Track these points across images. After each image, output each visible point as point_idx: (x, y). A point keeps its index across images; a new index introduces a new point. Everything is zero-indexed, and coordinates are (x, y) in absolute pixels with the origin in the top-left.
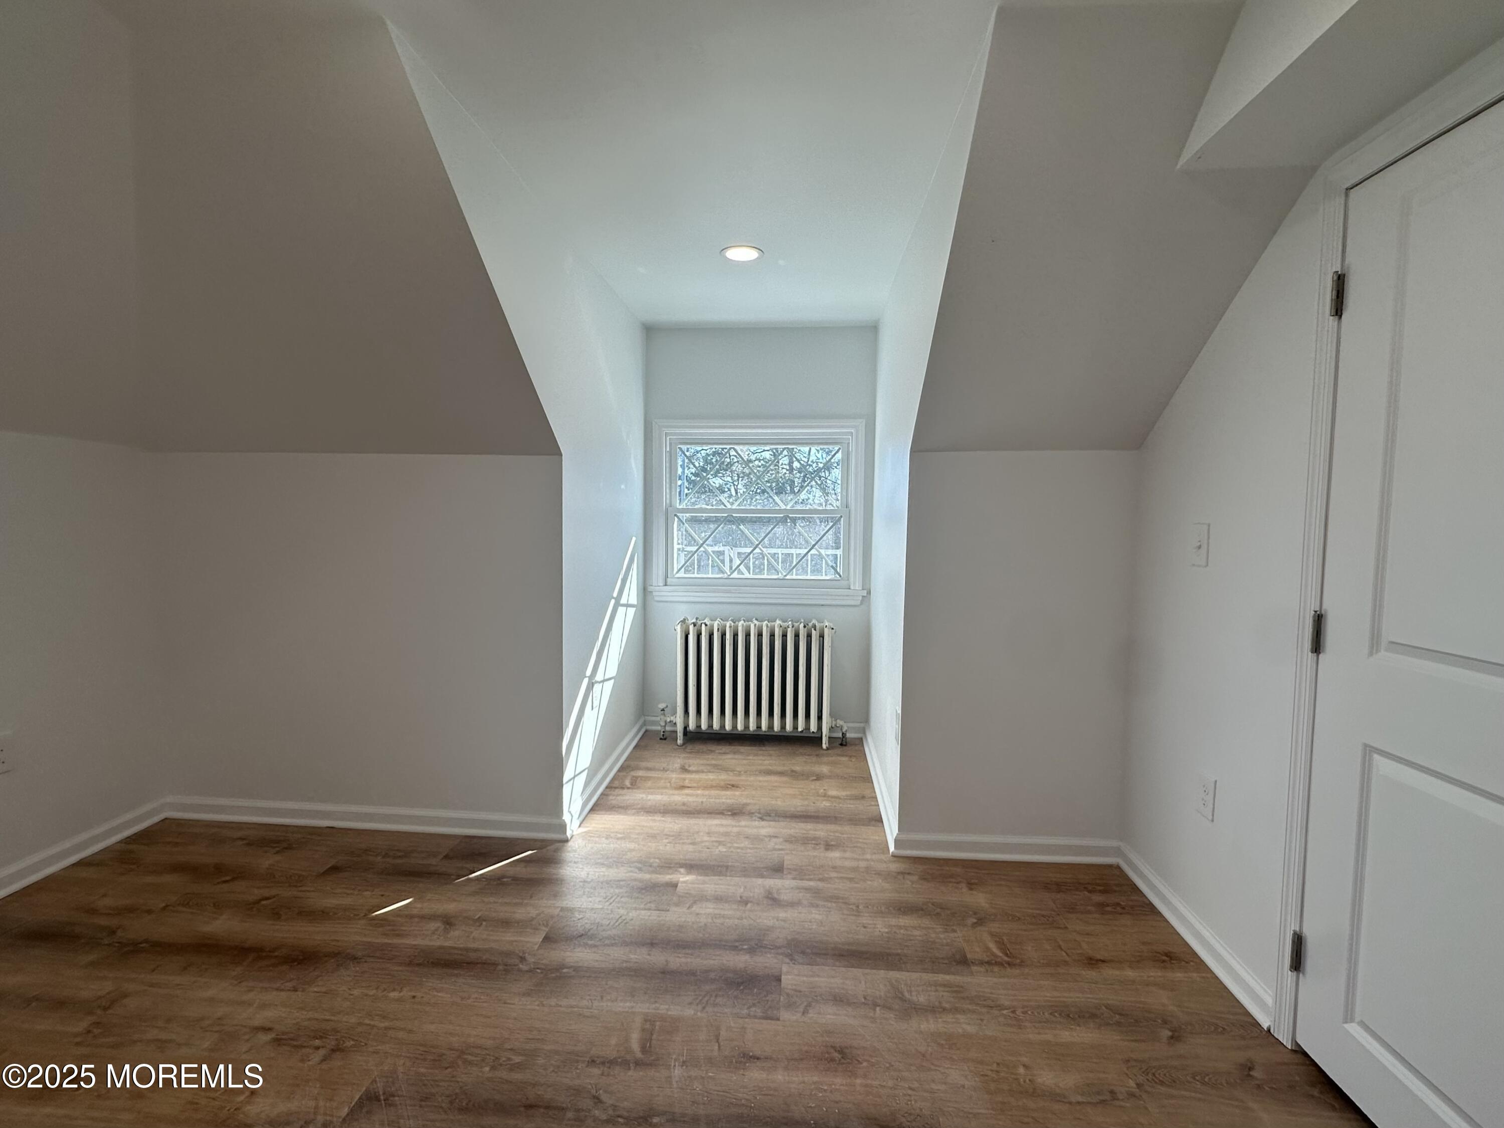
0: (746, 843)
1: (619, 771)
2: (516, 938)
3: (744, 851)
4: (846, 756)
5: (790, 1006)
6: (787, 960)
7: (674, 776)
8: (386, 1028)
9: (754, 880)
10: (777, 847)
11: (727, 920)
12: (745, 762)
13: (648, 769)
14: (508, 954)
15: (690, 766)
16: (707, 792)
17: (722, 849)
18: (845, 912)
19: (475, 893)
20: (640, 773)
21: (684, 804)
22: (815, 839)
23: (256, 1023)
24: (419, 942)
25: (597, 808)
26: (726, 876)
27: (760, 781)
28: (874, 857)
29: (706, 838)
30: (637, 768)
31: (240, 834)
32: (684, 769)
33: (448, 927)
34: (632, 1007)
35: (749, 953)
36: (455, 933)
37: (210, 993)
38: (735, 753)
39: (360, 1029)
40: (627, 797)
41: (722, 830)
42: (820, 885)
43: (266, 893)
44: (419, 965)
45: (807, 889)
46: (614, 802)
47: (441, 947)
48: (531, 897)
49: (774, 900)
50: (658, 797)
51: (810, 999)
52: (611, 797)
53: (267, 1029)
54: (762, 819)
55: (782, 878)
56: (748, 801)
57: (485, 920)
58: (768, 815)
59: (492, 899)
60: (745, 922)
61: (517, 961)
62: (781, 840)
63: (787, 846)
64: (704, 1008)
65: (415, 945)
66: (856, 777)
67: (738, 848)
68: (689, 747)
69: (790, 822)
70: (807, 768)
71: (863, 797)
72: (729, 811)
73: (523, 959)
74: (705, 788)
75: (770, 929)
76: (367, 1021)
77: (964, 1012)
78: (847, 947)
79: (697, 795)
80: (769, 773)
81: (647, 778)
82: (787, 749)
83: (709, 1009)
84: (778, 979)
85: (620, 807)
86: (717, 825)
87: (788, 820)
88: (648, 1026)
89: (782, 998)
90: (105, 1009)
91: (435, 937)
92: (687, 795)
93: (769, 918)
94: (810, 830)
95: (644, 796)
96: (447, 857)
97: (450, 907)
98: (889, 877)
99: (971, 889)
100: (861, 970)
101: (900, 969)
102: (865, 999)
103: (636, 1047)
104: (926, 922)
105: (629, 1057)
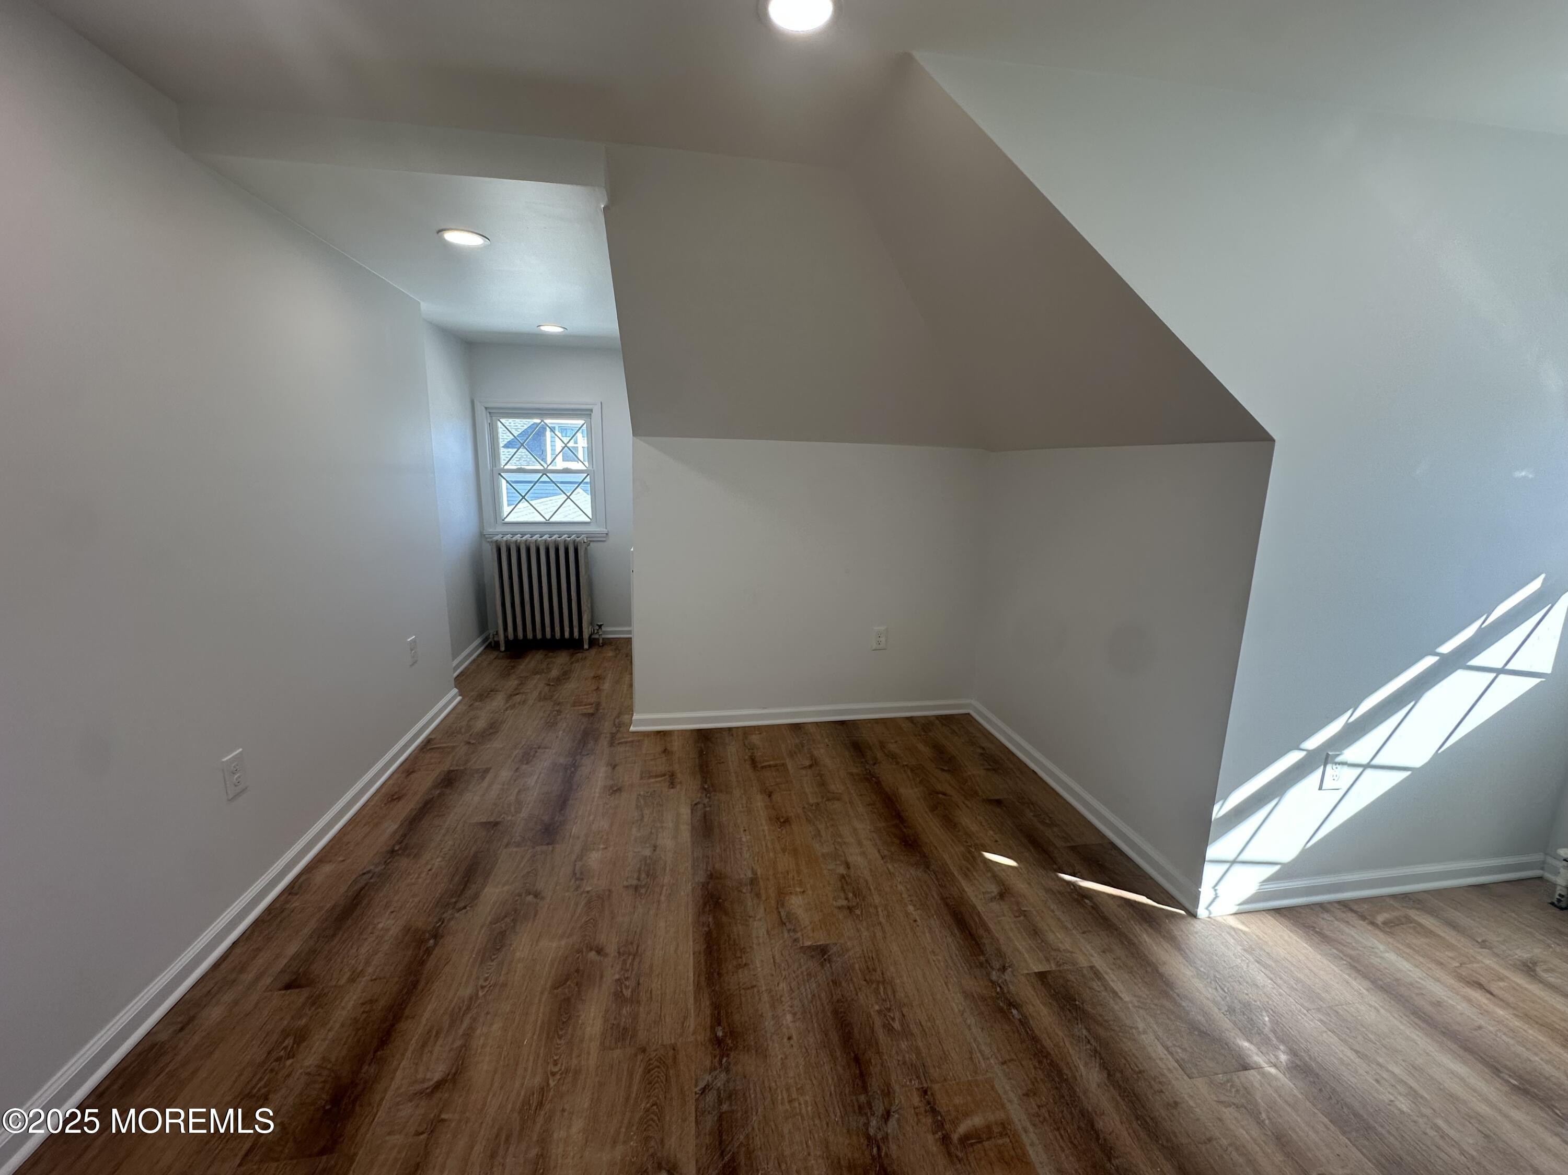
0: (1469, 1140)
1: (1394, 896)
2: (1023, 951)
3: (1441, 1142)
7: (1487, 961)
8: (880, 923)
13: (1453, 925)
14: (1000, 954)
19: (1048, 891)
20: (1427, 921)
21: (1438, 1004)
23: (850, 859)
24: (969, 890)
30: (1432, 911)
32: (1526, 966)
33: (998, 897)
36: (995, 906)
37: (859, 825)
39: (872, 910)
43: (949, 791)
44: (947, 905)
47: (974, 907)
48: (1082, 932)
50: (1406, 966)
52: (1328, 915)
53: (848, 866)
57: (1025, 916)
59: (1053, 907)
61: (997, 967)
65: (964, 890)
67: (1437, 1128)
72: (1518, 1077)
73: (1003, 969)
74: (1526, 1016)
76: (879, 909)
79: (1486, 1013)
81: (1429, 933)
90: (828, 800)
91: (981, 896)
92: (1468, 999)
95: (1382, 947)
96: (1073, 849)
97: (1020, 886)
103: (963, 1128)
105: (947, 1126)
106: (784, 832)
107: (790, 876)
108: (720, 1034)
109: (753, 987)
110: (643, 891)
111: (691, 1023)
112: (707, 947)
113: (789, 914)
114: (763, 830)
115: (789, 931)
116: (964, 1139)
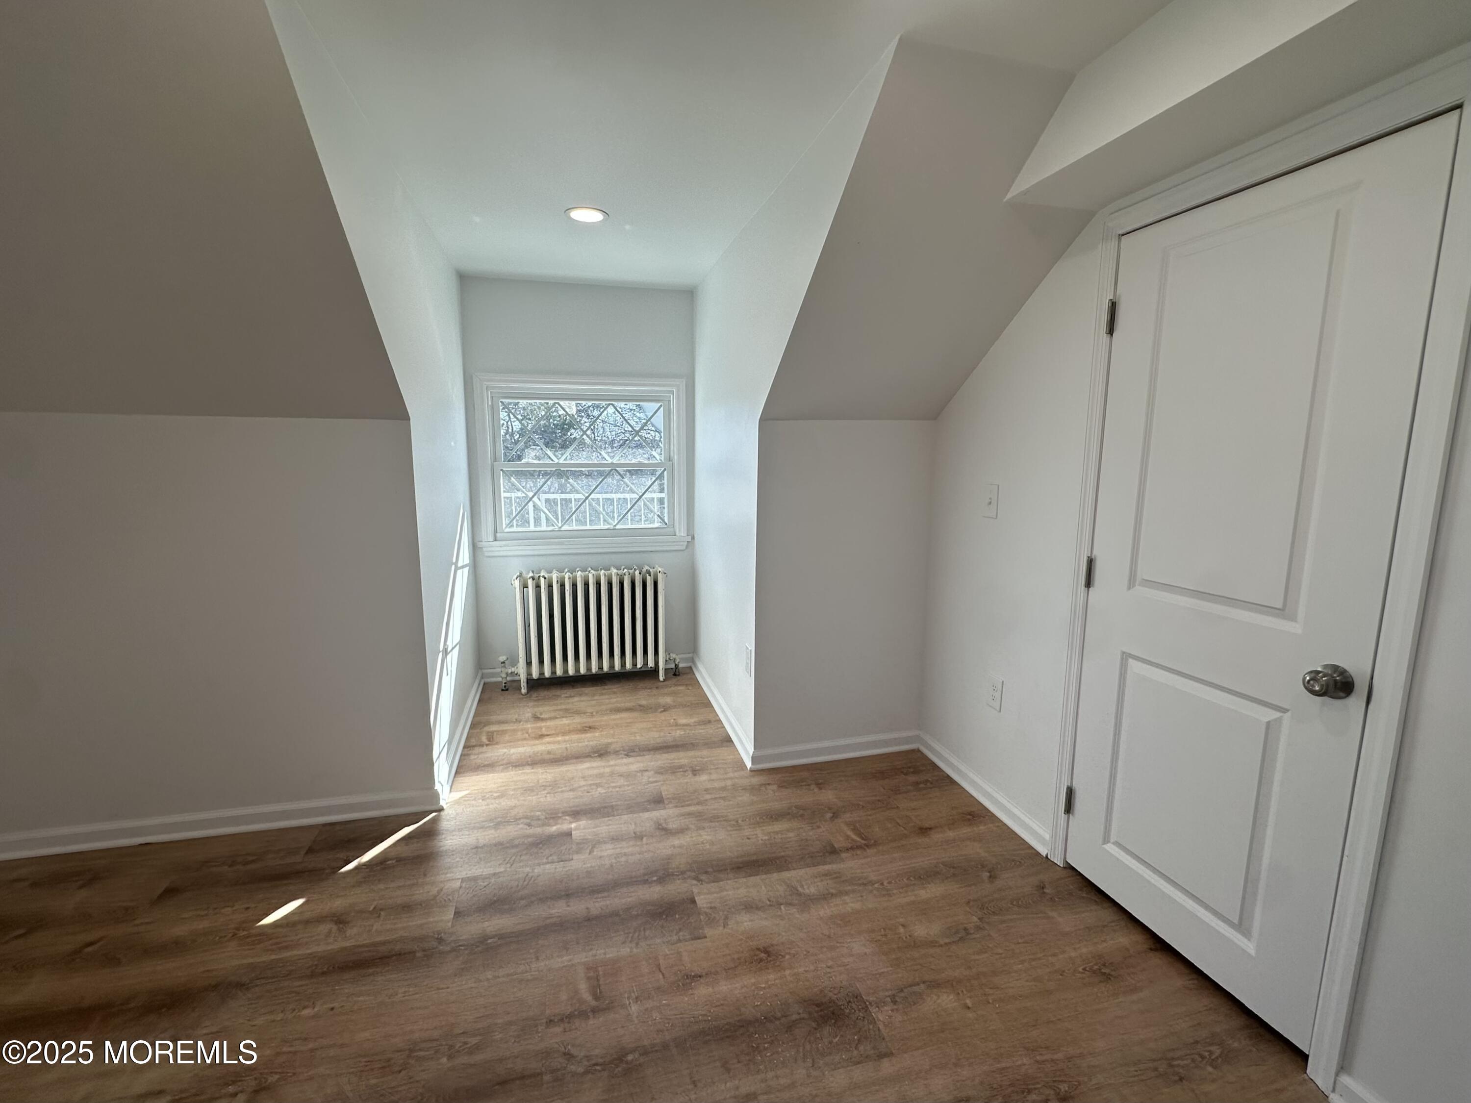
0: (622, 781)
1: (471, 728)
2: (423, 921)
3: (622, 789)
4: (683, 685)
5: (711, 921)
6: (695, 882)
7: (529, 726)
8: (312, 1050)
9: (641, 814)
10: (650, 780)
11: (630, 857)
12: (594, 703)
13: (500, 722)
14: (422, 939)
15: (541, 714)
16: (567, 738)
17: (601, 790)
18: (729, 828)
19: (359, 884)
20: (494, 728)
21: (549, 753)
22: (681, 767)
24: (314, 949)
25: (462, 770)
26: (614, 816)
27: (614, 720)
28: (736, 774)
29: (583, 783)
30: (489, 723)
32: (536, 718)
33: (341, 926)
34: (570, 960)
35: (660, 883)
36: (351, 931)
38: (581, 695)
40: (489, 755)
41: (596, 772)
42: (699, 808)
43: (85, 938)
44: (325, 973)
45: (690, 814)
46: (479, 761)
47: (343, 949)
48: (425, 875)
49: (665, 830)
50: (521, 750)
51: (725, 913)
52: (472, 757)
54: (627, 755)
55: (665, 808)
56: (610, 741)
57: (382, 910)
58: (632, 751)
59: (382, 886)
60: (647, 855)
61: (435, 944)
62: (652, 772)
63: (660, 778)
64: (637, 944)
65: (311, 954)
66: (698, 704)
67: (615, 787)
68: (535, 695)
69: (654, 754)
70: (652, 701)
71: (710, 722)
72: (595, 752)
73: (440, 940)
74: (564, 734)
75: (669, 858)
77: (847, 893)
78: (740, 860)
79: (559, 742)
80: (618, 710)
81: (504, 732)
82: (628, 685)
83: (643, 944)
84: (693, 901)
85: (485, 766)
86: (588, 768)
87: (652, 752)
88: (591, 974)
89: (702, 917)
91: (331, 940)
92: (549, 743)
93: (665, 847)
94: (674, 759)
95: (505, 750)
96: (310, 851)
97: (338, 904)
98: (753, 789)
99: (820, 789)
100: (758, 877)
101: (788, 869)
102: (770, 901)
103: (587, 996)
104: (795, 824)
105: (584, 1008)
116: (596, 998)
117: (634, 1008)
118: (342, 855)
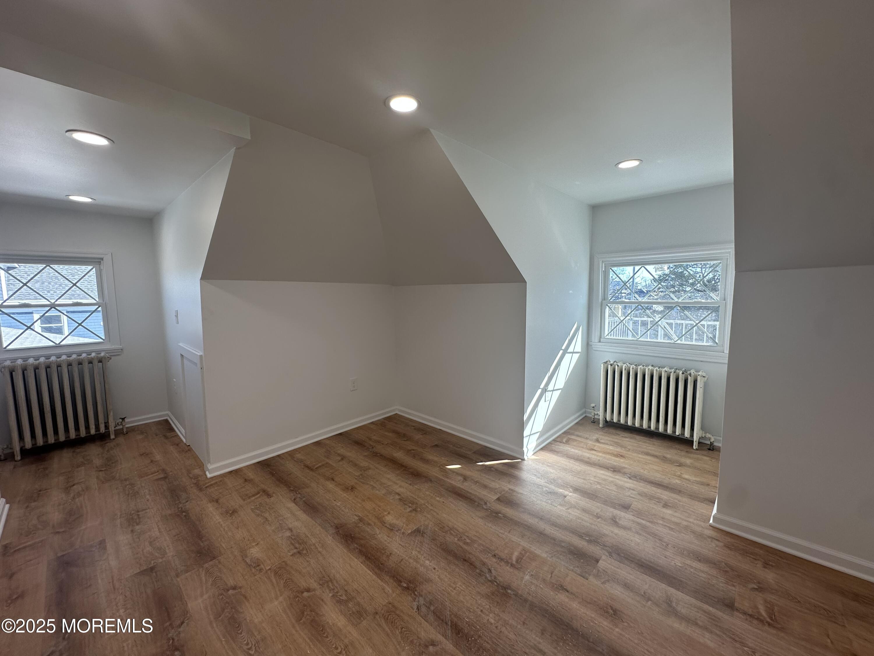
0: (614, 488)
1: (563, 433)
2: (486, 494)
3: (610, 491)
4: (710, 457)
5: (597, 576)
6: (607, 554)
7: (590, 443)
8: (431, 510)
9: (608, 507)
10: (631, 495)
11: (584, 522)
12: (635, 444)
13: (578, 436)
14: (481, 499)
15: (601, 439)
16: (604, 455)
17: (598, 486)
18: (658, 545)
19: (478, 471)
20: (573, 437)
21: (589, 458)
22: (658, 498)
23: (397, 491)
24: (453, 482)
25: (545, 450)
26: (594, 501)
27: (639, 457)
28: (695, 522)
29: (592, 479)
30: (572, 434)
31: (414, 424)
32: (597, 441)
33: (464, 480)
34: (520, 542)
35: (588, 542)
36: (466, 484)
37: (389, 476)
38: (631, 438)
39: (424, 506)
40: (561, 447)
41: (603, 477)
42: (648, 524)
43: (414, 448)
44: (450, 491)
45: (639, 524)
46: (554, 448)
47: (459, 487)
48: (499, 480)
49: (615, 522)
50: (577, 451)
51: (610, 578)
52: (553, 445)
53: (399, 495)
54: (630, 478)
55: (626, 513)
56: (626, 466)
57: (478, 483)
58: (634, 477)
59: (484, 475)
60: (593, 526)
61: (483, 504)
62: (636, 493)
63: (639, 497)
64: (552, 557)
65: (451, 483)
66: (709, 472)
67: (607, 489)
68: (606, 429)
69: (647, 484)
70: (676, 458)
71: (708, 485)
72: (612, 468)
73: (486, 503)
74: (604, 453)
75: (605, 535)
76: (426, 504)
78: (648, 563)
79: (597, 456)
80: (647, 454)
81: (576, 440)
82: (666, 443)
83: (555, 559)
84: (597, 561)
85: (555, 451)
86: (601, 474)
87: (646, 483)
88: (523, 552)
89: (594, 570)
90: (364, 471)
91: (459, 482)
92: (592, 454)
93: (608, 529)
94: (658, 493)
95: (569, 449)
96: (474, 453)
97: (468, 473)
98: (700, 536)
99: (765, 567)
100: (650, 578)
101: (678, 590)
102: (644, 593)
103: (514, 559)
104: (714, 572)
105: (510, 561)
106: (356, 493)
107: (377, 510)
108: (405, 585)
109: (402, 560)
110: (305, 552)
111: (388, 589)
112: (366, 557)
113: (390, 525)
114: (345, 496)
115: (397, 531)
116: (517, 561)
117: (527, 577)
118: (482, 459)
